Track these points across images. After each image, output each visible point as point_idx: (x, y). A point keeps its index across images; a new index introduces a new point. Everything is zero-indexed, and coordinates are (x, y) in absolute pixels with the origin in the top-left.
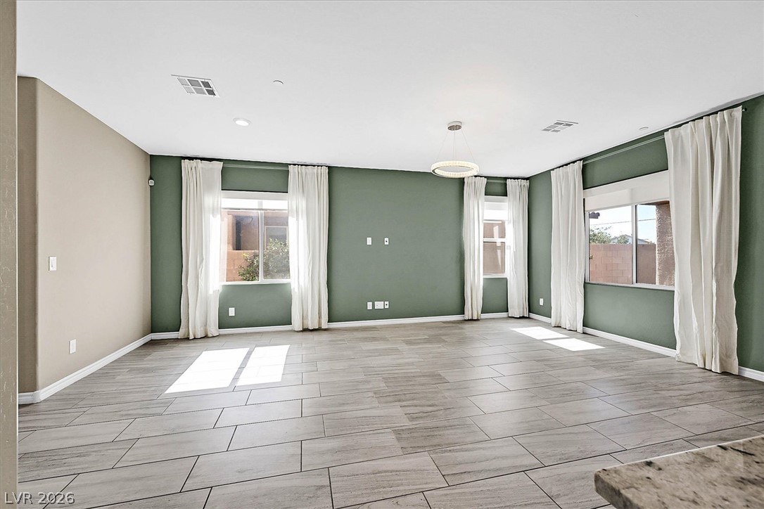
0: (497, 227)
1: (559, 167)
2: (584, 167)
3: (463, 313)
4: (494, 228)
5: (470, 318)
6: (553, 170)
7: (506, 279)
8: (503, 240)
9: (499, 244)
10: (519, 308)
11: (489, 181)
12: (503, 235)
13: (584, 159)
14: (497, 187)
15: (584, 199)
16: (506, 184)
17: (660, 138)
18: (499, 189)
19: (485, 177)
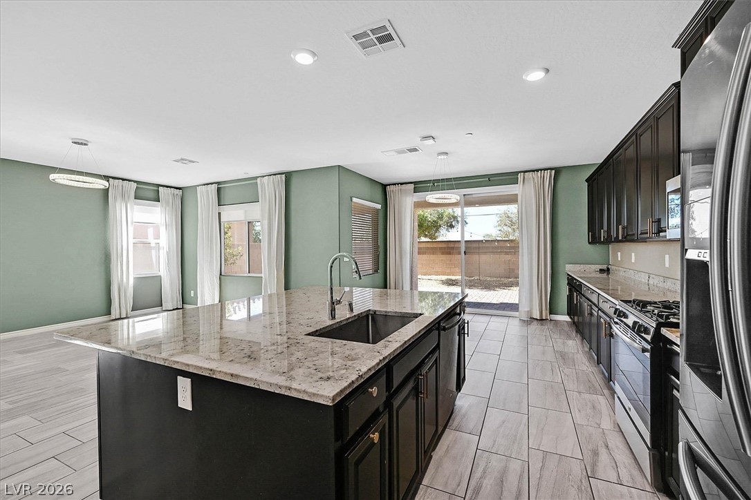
0: (152, 229)
1: (204, 185)
2: (219, 190)
3: (109, 313)
4: (149, 230)
5: (118, 317)
6: (198, 186)
7: (160, 276)
8: (157, 241)
9: (153, 245)
10: (172, 302)
11: (139, 186)
12: (157, 237)
13: (218, 183)
14: (148, 192)
15: (219, 214)
16: (158, 191)
17: (255, 181)
18: (152, 195)
19: (135, 182)
